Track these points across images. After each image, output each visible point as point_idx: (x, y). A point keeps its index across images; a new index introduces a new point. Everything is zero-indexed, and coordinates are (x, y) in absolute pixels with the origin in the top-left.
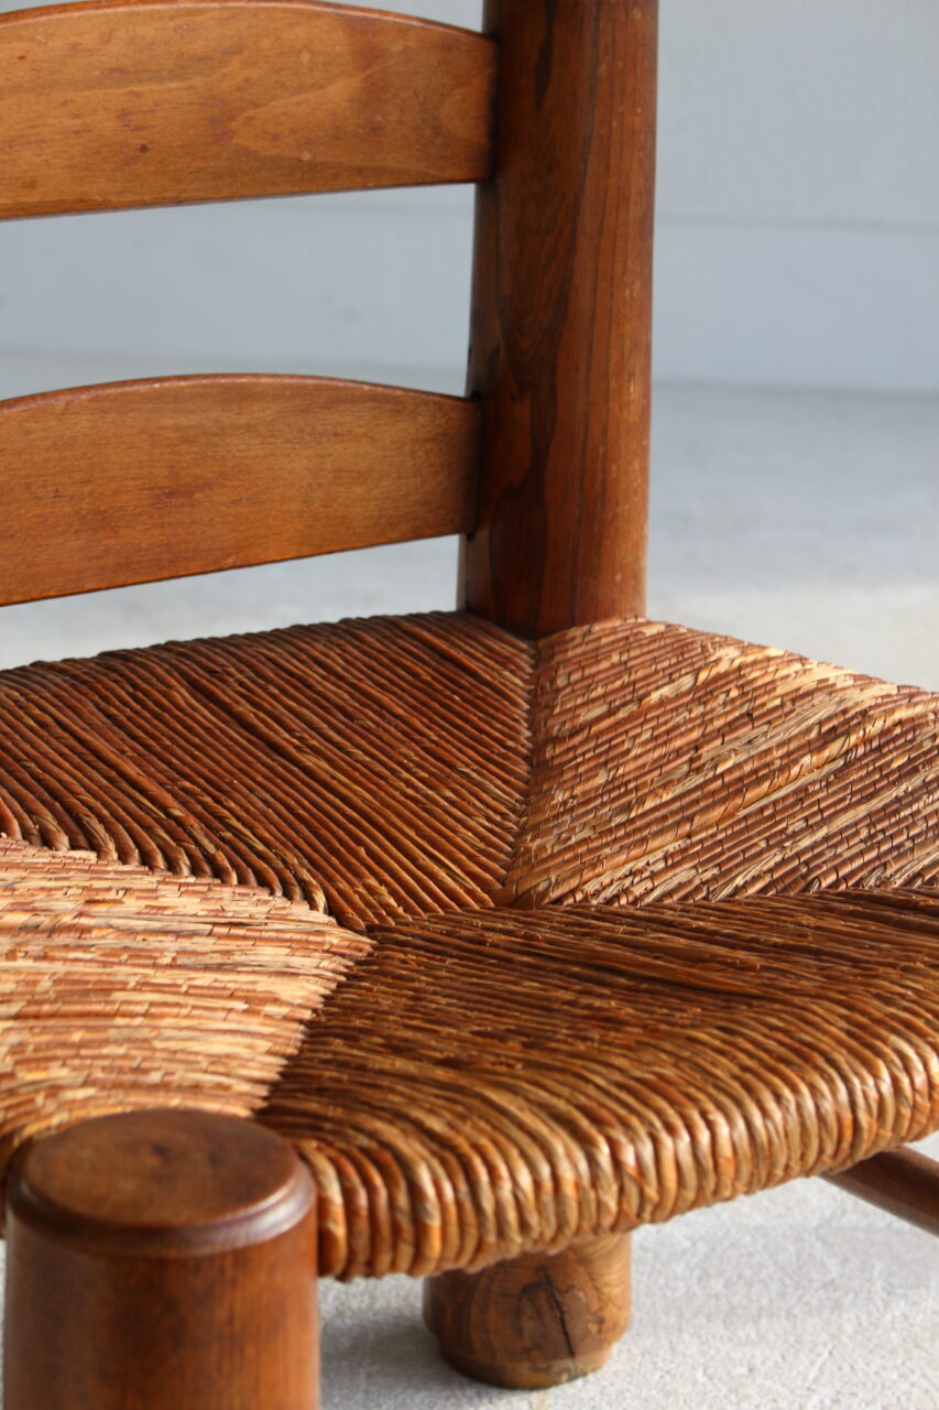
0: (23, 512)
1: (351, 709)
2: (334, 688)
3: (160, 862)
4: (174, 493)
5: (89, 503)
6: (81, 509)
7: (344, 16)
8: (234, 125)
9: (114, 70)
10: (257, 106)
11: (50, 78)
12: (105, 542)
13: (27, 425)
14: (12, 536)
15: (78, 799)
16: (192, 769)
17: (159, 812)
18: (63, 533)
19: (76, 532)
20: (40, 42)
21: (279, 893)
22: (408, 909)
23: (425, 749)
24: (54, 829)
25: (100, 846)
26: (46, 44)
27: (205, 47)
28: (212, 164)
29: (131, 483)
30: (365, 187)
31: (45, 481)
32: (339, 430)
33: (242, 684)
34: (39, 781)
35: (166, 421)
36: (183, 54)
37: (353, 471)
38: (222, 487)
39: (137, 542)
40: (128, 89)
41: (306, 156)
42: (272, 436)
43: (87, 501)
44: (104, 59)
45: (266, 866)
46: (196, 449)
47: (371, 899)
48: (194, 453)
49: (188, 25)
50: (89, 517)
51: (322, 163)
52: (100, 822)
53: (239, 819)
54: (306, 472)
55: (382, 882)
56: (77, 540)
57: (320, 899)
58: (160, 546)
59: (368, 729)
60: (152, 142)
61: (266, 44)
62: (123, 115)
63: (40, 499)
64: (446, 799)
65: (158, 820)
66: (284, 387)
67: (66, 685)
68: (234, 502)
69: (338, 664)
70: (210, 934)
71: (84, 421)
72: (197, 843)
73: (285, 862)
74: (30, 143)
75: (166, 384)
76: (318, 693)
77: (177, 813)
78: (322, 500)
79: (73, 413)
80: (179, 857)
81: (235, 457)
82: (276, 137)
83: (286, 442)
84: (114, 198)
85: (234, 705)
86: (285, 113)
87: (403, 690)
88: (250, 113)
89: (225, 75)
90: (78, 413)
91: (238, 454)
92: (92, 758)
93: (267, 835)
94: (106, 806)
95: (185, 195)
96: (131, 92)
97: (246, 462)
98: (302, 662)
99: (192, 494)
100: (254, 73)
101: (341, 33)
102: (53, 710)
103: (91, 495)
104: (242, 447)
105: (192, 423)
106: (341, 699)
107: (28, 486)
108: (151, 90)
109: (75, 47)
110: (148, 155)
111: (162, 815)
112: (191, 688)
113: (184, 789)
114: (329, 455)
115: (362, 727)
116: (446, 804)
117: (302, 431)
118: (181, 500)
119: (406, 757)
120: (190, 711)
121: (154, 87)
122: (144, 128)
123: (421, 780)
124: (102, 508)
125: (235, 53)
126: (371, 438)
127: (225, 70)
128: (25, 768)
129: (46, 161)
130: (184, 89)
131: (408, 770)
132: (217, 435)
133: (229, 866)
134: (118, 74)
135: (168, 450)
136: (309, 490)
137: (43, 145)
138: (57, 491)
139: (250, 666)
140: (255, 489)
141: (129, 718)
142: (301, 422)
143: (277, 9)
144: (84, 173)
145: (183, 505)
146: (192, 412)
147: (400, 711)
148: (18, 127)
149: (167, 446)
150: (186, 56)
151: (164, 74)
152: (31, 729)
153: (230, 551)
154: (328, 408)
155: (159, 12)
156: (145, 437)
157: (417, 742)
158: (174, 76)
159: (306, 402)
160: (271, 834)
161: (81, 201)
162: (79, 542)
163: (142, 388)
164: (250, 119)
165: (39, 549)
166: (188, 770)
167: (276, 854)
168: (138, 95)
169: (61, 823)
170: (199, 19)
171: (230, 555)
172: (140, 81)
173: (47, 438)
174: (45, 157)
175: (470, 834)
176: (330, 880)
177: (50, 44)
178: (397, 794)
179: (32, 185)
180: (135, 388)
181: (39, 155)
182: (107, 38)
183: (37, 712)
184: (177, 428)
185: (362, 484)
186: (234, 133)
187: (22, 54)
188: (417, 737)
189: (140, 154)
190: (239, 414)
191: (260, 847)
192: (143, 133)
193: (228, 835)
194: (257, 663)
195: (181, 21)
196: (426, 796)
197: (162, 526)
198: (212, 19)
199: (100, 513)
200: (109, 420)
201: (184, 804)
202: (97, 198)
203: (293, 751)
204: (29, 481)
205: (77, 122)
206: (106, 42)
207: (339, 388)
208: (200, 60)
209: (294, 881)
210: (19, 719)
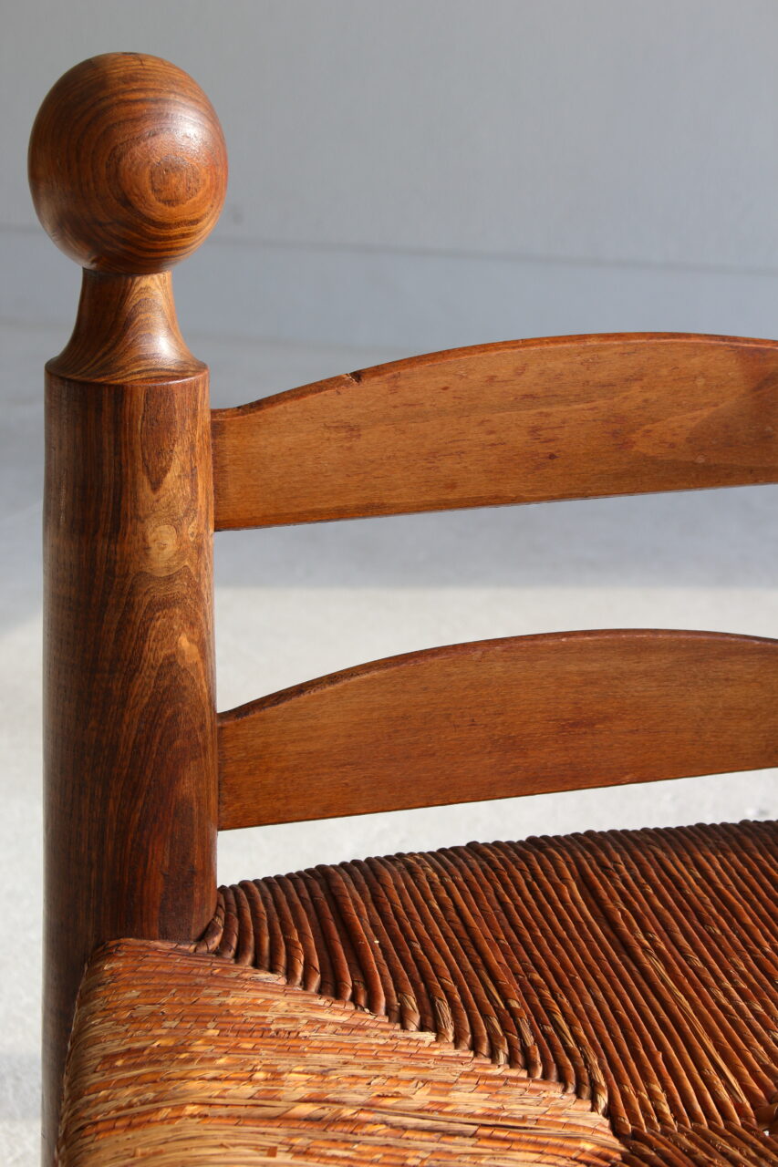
0: (443, 736)
1: (706, 914)
2: (700, 891)
3: (485, 1049)
4: (578, 724)
5: (501, 731)
6: (494, 735)
7: (737, 347)
8: (634, 437)
9: (526, 396)
10: (654, 421)
11: (470, 403)
12: (516, 761)
13: (448, 669)
14: (434, 755)
15: (440, 983)
16: (548, 962)
17: (500, 1002)
18: (477, 753)
19: (490, 752)
20: (462, 377)
21: (571, 1090)
22: (678, 1118)
23: (755, 960)
24: (411, 1008)
25: (441, 1028)
26: (467, 377)
27: (608, 376)
28: (613, 467)
29: (539, 716)
30: (755, 482)
31: (462, 713)
32: (730, 676)
33: (625, 882)
34: (417, 961)
35: (572, 668)
36: (588, 382)
37: (742, 709)
38: (622, 720)
39: (543, 761)
40: (539, 410)
41: (701, 460)
42: (667, 680)
43: (499, 728)
44: (517, 388)
45: (569, 1063)
46: (597, 690)
47: (649, 1103)
48: (596, 693)
49: (592, 359)
50: (501, 741)
51: (715, 465)
52: (450, 1006)
53: (564, 1014)
54: (699, 709)
55: (665, 1088)
56: (490, 758)
57: (603, 1100)
58: (564, 765)
59: (713, 936)
60: (559, 451)
61: (664, 372)
62: (534, 431)
63: (458, 726)
64: (753, 1011)
65: (497, 1009)
66: (681, 642)
67: (479, 871)
68: (632, 732)
69: (714, 868)
70: (474, 1135)
71: (498, 667)
72: (521, 1035)
73: (586, 1061)
74: (452, 454)
75: (573, 639)
76: (685, 896)
77: (515, 1004)
78: (714, 732)
79: (488, 661)
80: (501, 1046)
81: (633, 696)
82: (672, 445)
83: (681, 685)
84: (525, 495)
85: (609, 901)
86: (681, 427)
87: (760, 899)
88: (648, 427)
89: (626, 398)
90: (493, 661)
91: (636, 694)
92: (468, 943)
93: (582, 1034)
94: (461, 991)
95: (589, 492)
96: (541, 413)
97: (643, 700)
98: (685, 863)
99: (594, 725)
100: (652, 395)
101: (734, 361)
102: (457, 894)
103: (503, 724)
104: (639, 688)
105: (595, 669)
106: (703, 903)
107: (448, 717)
108: (558, 411)
109: (492, 379)
110: (555, 461)
111: (502, 1005)
112: (581, 882)
113: (532, 981)
114: (720, 697)
115: (709, 933)
116: (751, 1016)
117: (695, 676)
118: (584, 730)
119: (735, 966)
120: (571, 904)
121: (561, 408)
122: (550, 440)
123: (739, 990)
124: (513, 734)
125: (636, 380)
126: (760, 682)
127: (625, 394)
128: (411, 947)
129: (465, 467)
130: (589, 409)
131: (731, 979)
132: (617, 678)
133: (539, 1059)
134: (530, 397)
135: (574, 690)
136: (700, 724)
137: (462, 455)
138: (473, 720)
139: (639, 864)
140: (651, 722)
141: (517, 907)
142: (695, 670)
143: (675, 343)
144: (498, 476)
145: (585, 733)
146: (595, 661)
147: (749, 920)
148: (442, 441)
149: (572, 687)
150: (591, 383)
151: (571, 398)
152: (432, 909)
153: (628, 771)
154: (720, 659)
155: (567, 349)
156: (551, 680)
157: (751, 952)
158: (578, 399)
159: (700, 654)
160: (586, 1033)
161: (496, 497)
162: (493, 760)
163: (551, 643)
164: (649, 431)
165: (456, 765)
166: (543, 963)
167: (581, 1052)
168: (547, 415)
169: (419, 1003)
170: (604, 354)
171: (627, 773)
172: (550, 404)
173: (465, 680)
174: (463, 464)
175: (762, 1049)
176: (620, 1082)
177: (470, 377)
178: (712, 1002)
179: (453, 486)
180: (545, 642)
181: (459, 463)
182: (520, 371)
183: (444, 895)
184: (581, 674)
185: (751, 719)
186: (634, 442)
187: (446, 385)
188: (753, 947)
189: (550, 460)
190: (638, 662)
191: (572, 1044)
192: (552, 444)
193: (550, 1029)
194: (647, 863)
195: (588, 356)
196: (737, 1007)
197: (566, 749)
198: (615, 353)
199: (510, 738)
200: (519, 666)
201: (526, 995)
202: (511, 495)
203: (640, 951)
204: (449, 712)
205: (493, 436)
206: (520, 375)
207: (731, 643)
208: (604, 386)
209: (587, 1081)
210: (427, 900)
